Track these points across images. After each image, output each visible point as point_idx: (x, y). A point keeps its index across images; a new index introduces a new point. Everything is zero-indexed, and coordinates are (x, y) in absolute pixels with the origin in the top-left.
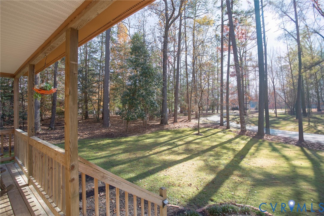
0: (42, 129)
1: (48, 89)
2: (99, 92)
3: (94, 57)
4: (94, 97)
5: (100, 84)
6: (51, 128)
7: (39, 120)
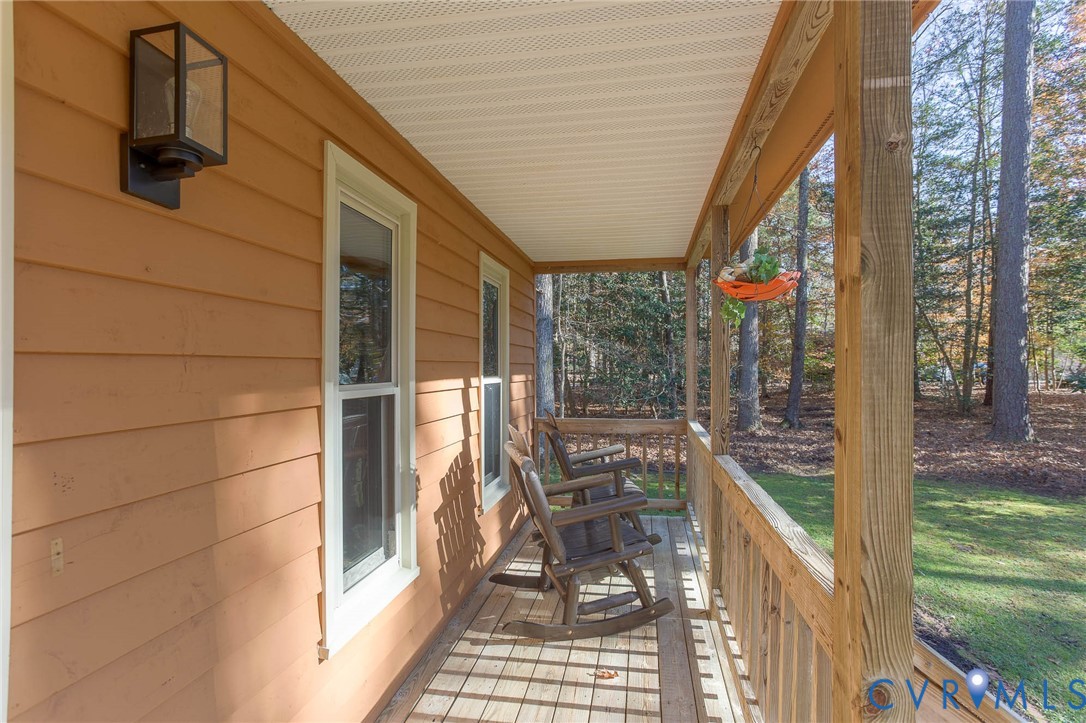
0: (765, 424)
1: (763, 275)
2: (967, 293)
3: (945, 158)
4: (946, 314)
5: (974, 259)
6: (790, 422)
7: (757, 395)
